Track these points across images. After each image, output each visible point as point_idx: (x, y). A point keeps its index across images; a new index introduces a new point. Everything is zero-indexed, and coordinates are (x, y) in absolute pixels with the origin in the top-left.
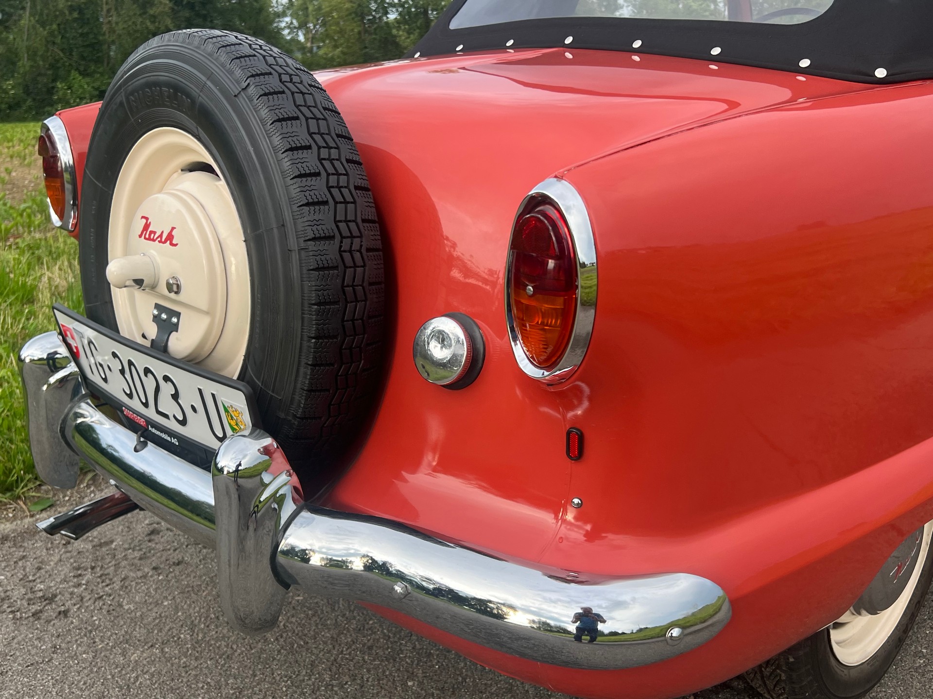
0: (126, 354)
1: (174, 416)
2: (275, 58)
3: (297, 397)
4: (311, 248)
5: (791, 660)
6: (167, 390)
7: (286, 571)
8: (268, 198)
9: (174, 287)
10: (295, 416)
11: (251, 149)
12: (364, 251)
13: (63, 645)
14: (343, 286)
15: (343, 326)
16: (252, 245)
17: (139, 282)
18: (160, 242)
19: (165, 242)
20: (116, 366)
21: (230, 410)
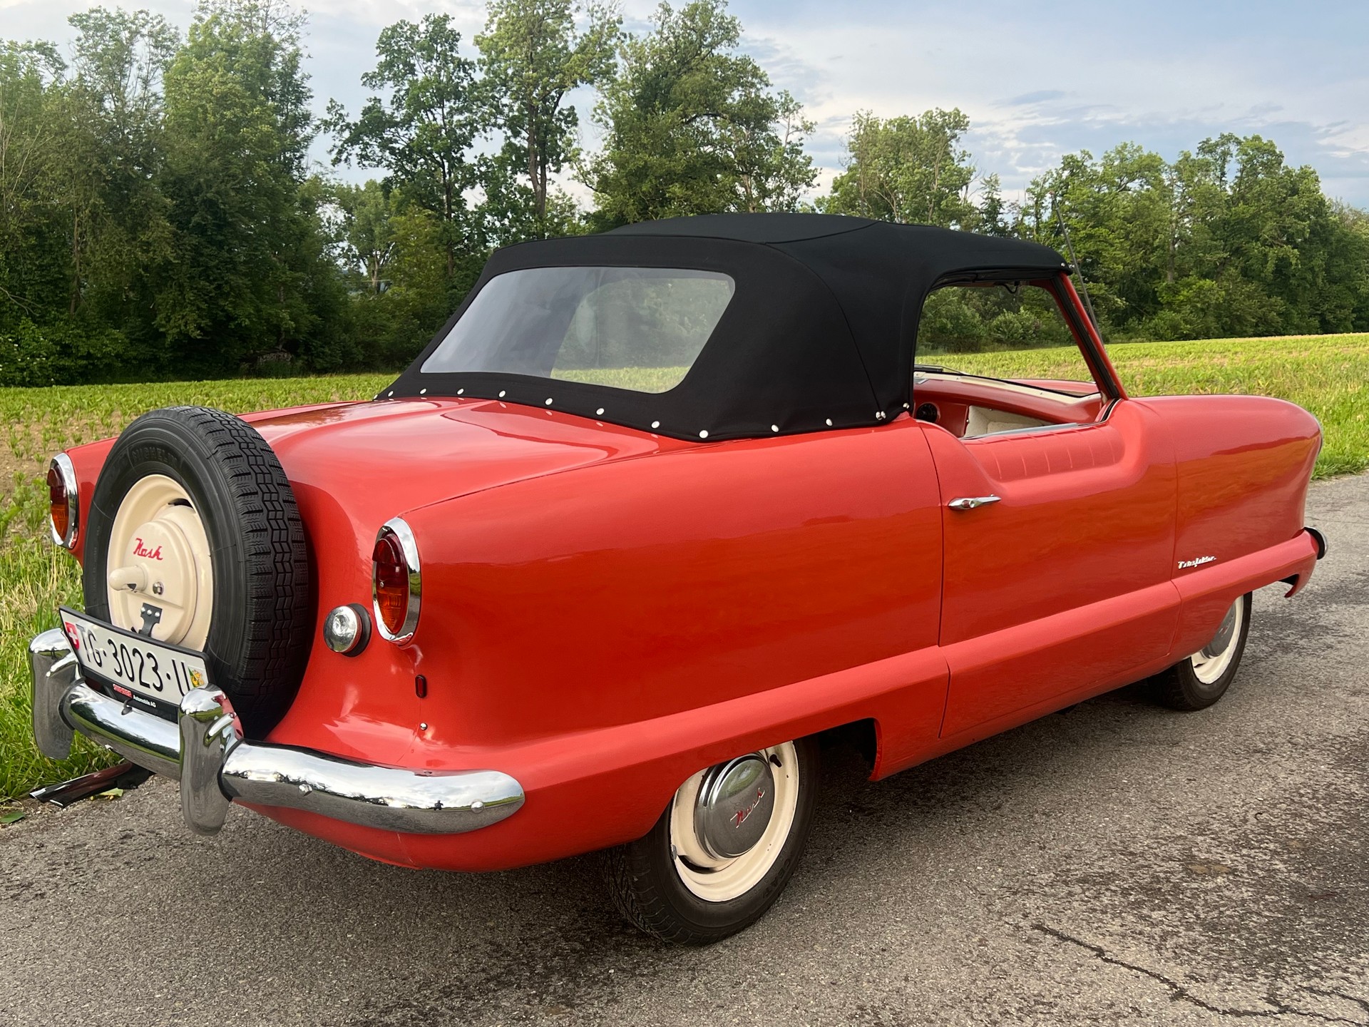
0: (119, 640)
1: (154, 685)
2: (238, 430)
3: (241, 664)
4: (253, 560)
5: (636, 880)
6: (149, 664)
7: (229, 785)
8: (226, 526)
9: (158, 590)
10: (240, 678)
11: (217, 494)
12: (292, 561)
13: (41, 917)
14: (276, 586)
15: (275, 613)
16: (214, 558)
17: (132, 586)
18: (150, 557)
19: (153, 557)
20: (111, 650)
21: (194, 673)
